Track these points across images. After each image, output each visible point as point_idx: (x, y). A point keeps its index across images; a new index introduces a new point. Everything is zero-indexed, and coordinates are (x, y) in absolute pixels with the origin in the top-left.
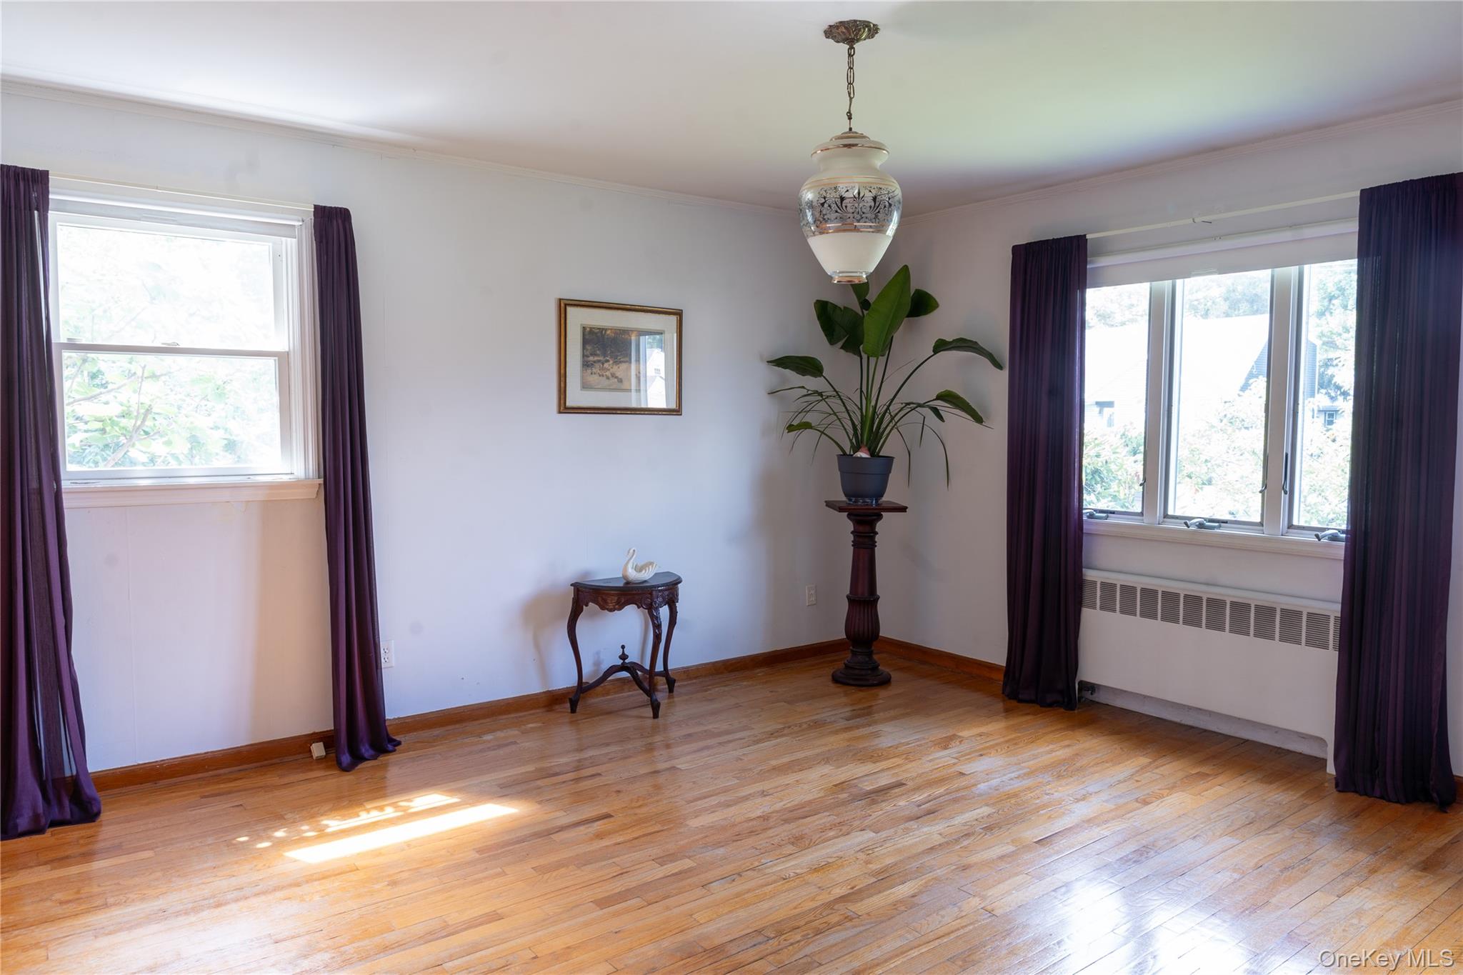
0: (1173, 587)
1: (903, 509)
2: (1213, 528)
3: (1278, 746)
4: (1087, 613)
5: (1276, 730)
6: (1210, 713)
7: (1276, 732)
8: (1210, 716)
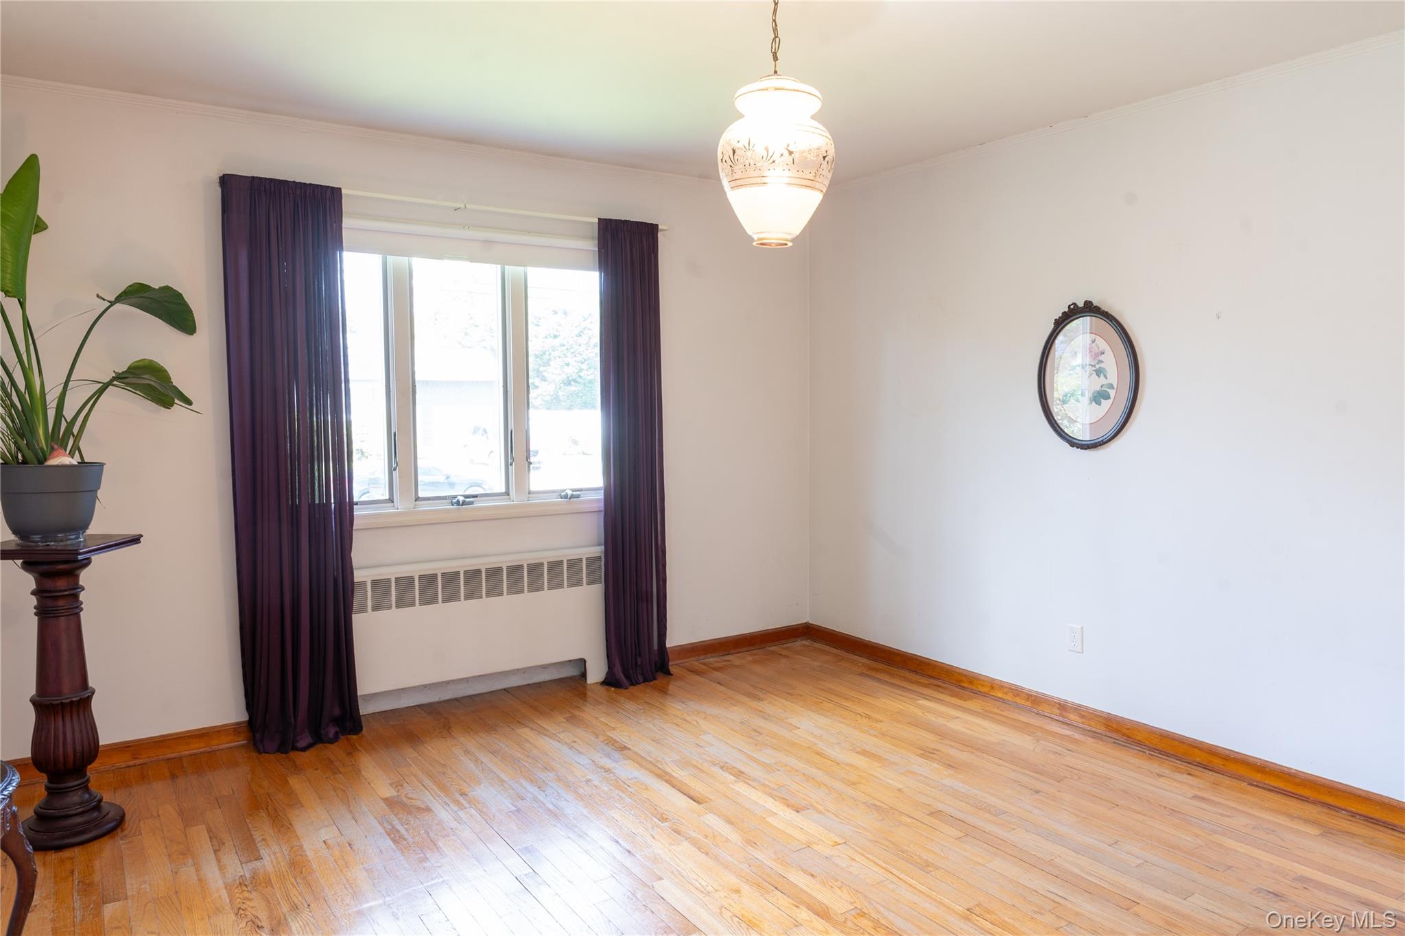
0: (450, 566)
1: (136, 540)
2: (472, 503)
3: (526, 683)
4: (358, 620)
5: (524, 671)
6: (467, 680)
7: (524, 673)
8: (468, 683)
